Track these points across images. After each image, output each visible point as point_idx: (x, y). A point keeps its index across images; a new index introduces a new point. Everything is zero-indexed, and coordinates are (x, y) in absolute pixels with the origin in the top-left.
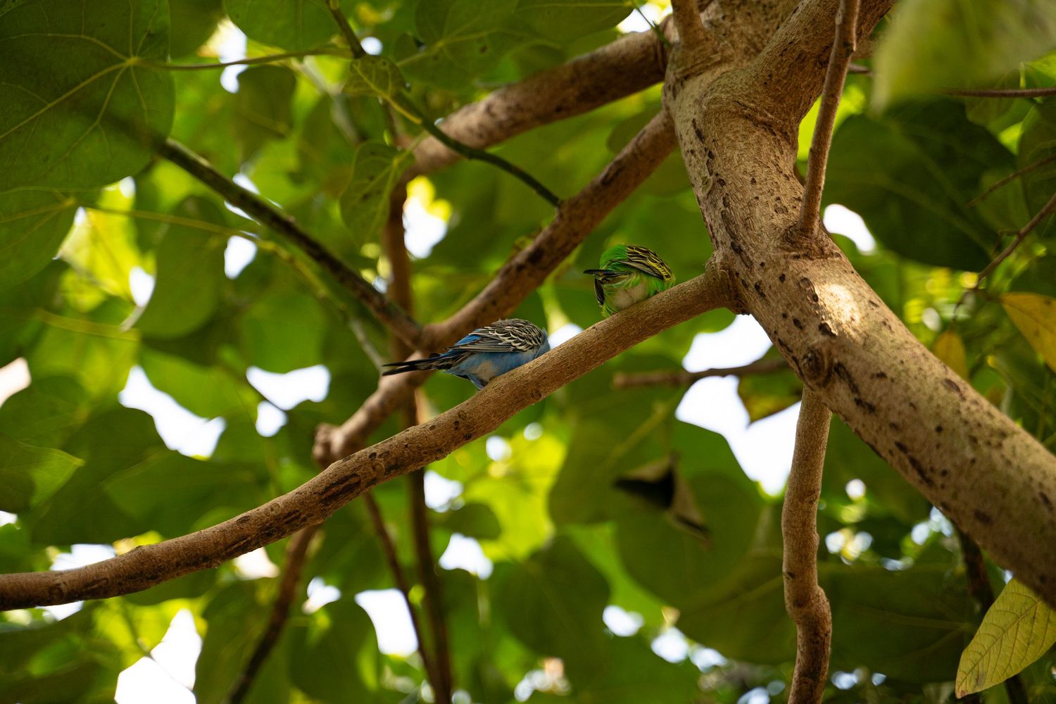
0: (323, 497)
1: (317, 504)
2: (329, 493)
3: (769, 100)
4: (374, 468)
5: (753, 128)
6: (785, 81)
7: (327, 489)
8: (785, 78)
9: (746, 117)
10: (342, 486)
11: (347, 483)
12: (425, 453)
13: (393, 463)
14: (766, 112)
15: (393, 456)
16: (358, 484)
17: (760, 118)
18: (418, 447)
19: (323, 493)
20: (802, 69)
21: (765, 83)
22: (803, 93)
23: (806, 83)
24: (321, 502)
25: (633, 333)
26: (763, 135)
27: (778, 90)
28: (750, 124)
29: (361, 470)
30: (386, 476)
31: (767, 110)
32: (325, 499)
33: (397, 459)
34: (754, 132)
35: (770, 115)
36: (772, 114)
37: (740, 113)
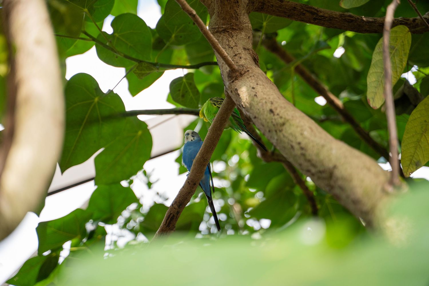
0: (167, 225)
1: (166, 228)
2: (168, 223)
3: (222, 21)
4: (175, 209)
5: (220, 35)
6: (222, 12)
7: (166, 222)
8: (222, 11)
9: (217, 32)
10: (169, 219)
11: (170, 217)
12: (186, 196)
13: (179, 204)
14: (221, 26)
15: (178, 202)
16: (174, 216)
17: (221, 30)
18: (183, 195)
19: (166, 224)
20: (224, 5)
21: (218, 16)
22: (230, 11)
23: (229, 8)
24: (167, 227)
25: (219, 126)
26: (224, 35)
27: (222, 16)
28: (218, 34)
29: (172, 211)
30: (180, 209)
31: (222, 25)
32: (168, 225)
33: (179, 202)
34: (220, 36)
35: (224, 26)
36: (225, 25)
37: (214, 32)
